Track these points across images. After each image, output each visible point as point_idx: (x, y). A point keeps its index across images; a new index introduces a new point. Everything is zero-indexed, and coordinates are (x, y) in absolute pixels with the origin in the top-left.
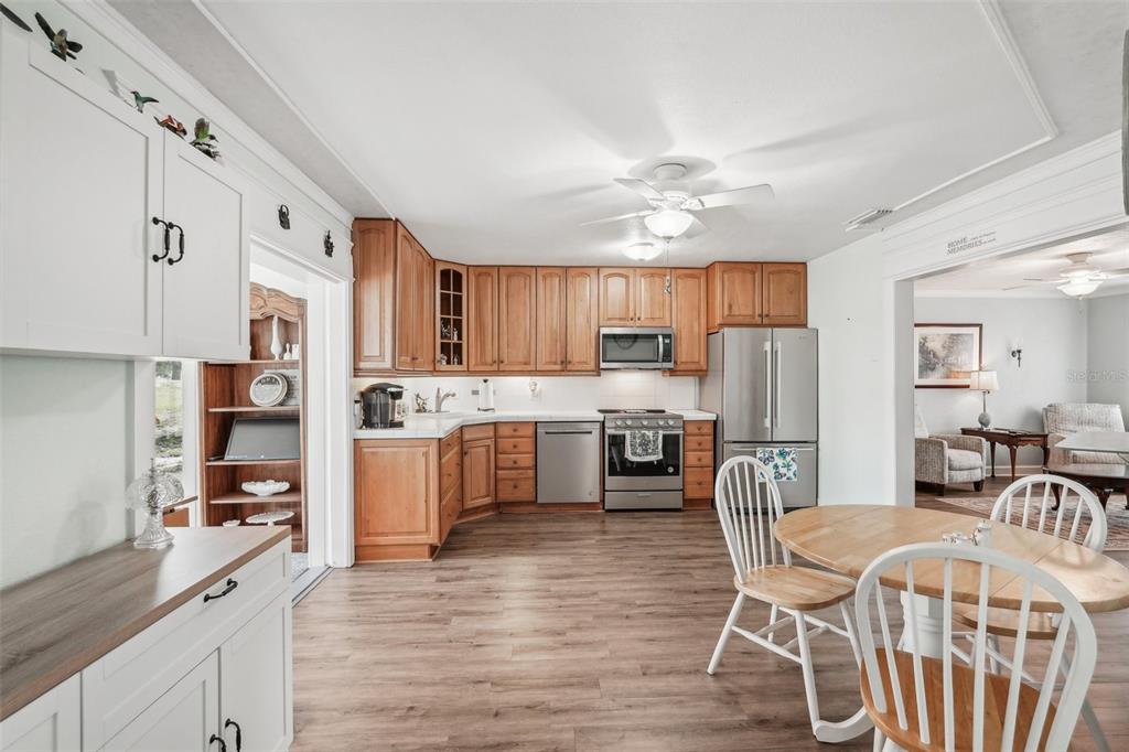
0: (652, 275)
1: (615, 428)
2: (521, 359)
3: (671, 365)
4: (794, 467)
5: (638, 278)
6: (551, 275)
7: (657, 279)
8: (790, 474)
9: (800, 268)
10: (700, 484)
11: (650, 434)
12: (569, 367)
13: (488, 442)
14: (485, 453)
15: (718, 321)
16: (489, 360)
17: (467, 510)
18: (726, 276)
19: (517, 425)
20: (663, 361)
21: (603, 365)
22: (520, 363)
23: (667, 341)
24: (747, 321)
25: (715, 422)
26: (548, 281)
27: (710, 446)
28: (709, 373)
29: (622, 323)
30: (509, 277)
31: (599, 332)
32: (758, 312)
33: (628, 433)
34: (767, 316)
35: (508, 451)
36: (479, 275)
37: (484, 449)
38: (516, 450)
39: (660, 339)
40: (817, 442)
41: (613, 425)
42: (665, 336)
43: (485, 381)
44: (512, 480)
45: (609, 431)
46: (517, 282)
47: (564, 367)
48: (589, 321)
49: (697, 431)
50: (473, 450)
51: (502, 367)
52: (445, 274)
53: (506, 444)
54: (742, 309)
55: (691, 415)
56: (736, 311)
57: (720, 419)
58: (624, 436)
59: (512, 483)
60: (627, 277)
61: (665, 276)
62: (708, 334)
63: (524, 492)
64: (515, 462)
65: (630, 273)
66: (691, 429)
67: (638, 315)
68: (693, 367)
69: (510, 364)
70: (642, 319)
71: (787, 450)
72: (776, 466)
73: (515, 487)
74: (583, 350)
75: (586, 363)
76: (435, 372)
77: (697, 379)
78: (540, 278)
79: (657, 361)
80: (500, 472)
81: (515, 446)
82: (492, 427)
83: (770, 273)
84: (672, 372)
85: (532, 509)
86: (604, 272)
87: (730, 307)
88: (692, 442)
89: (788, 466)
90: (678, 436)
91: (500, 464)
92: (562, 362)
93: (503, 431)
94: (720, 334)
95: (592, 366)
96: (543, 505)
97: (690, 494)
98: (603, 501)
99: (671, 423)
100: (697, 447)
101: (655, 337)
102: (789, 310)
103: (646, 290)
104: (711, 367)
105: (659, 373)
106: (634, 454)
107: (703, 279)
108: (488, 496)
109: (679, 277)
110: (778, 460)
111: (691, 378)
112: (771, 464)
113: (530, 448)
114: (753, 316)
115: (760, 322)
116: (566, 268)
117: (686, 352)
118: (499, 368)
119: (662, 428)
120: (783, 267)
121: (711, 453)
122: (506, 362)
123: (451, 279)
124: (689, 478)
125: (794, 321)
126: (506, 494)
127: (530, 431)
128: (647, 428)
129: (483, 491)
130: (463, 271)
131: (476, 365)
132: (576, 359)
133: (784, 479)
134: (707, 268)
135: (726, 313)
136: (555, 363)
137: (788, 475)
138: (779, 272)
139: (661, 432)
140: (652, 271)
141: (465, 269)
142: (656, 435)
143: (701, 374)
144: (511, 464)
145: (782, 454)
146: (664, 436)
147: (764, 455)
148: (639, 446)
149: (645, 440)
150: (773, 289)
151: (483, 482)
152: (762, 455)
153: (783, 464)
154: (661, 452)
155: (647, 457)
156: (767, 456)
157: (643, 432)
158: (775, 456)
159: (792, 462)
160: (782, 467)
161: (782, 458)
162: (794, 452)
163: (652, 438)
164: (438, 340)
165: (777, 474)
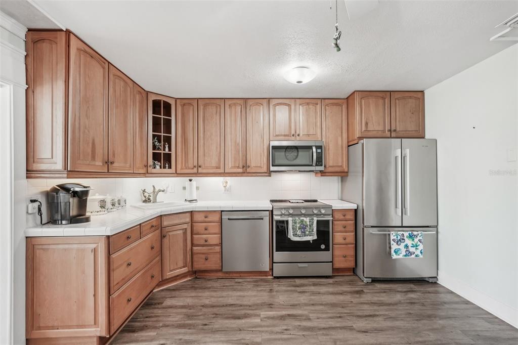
0: (308, 104)
1: (281, 215)
2: (214, 165)
3: (322, 168)
4: (421, 247)
5: (297, 106)
6: (235, 104)
7: (311, 106)
8: (418, 252)
9: (420, 95)
10: (345, 257)
11: (307, 220)
12: (248, 170)
13: (185, 226)
14: (182, 235)
15: (357, 135)
16: (191, 165)
17: (167, 279)
18: (363, 102)
19: (207, 213)
20: (316, 165)
21: (272, 168)
22: (213, 168)
23: (319, 151)
24: (380, 134)
25: (356, 211)
26: (233, 108)
27: (353, 228)
28: (349, 174)
29: (287, 138)
30: (205, 105)
31: (269, 144)
32: (387, 128)
33: (290, 219)
34: (395, 131)
35: (202, 232)
36: (184, 105)
37: (181, 232)
38: (206, 232)
39: (314, 149)
40: (437, 227)
41: (280, 213)
42: (317, 147)
43: (190, 180)
44: (203, 254)
45: (276, 218)
46: (212, 110)
47: (245, 170)
48: (262, 137)
49: (342, 217)
50: (170, 234)
51: (200, 170)
52: (156, 104)
53: (199, 227)
54: (375, 126)
55: (338, 205)
56: (370, 128)
57: (360, 208)
58: (287, 221)
59: (204, 256)
60: (289, 105)
61: (317, 104)
62: (349, 146)
63: (213, 263)
64: (206, 241)
65: (292, 102)
66: (338, 216)
67: (298, 133)
68: (338, 169)
69: (207, 168)
70: (301, 135)
71: (415, 233)
72: (407, 246)
73: (206, 259)
74: (257, 157)
75: (260, 167)
76: (147, 174)
77: (340, 178)
78: (227, 106)
79: (312, 165)
80: (195, 248)
81: (206, 229)
82: (188, 215)
83: (396, 99)
84: (323, 173)
85: (220, 274)
86: (273, 102)
87: (367, 124)
88: (339, 226)
89: (416, 246)
90: (328, 221)
91: (195, 242)
92: (243, 167)
93: (198, 217)
94: (360, 145)
95: (265, 169)
96: (227, 273)
97: (337, 265)
98: (272, 269)
99: (323, 211)
100: (343, 229)
101: (310, 147)
102: (411, 127)
103: (303, 115)
104: (351, 169)
105: (313, 174)
106: (295, 235)
107: (344, 107)
108: (184, 267)
109: (327, 105)
110: (409, 242)
111: (336, 178)
112: (403, 245)
113: (217, 230)
114: (384, 131)
115: (389, 136)
116: (246, 100)
117: (332, 158)
119: (317, 215)
120: (407, 94)
121: (354, 233)
122: (203, 166)
123: (163, 107)
124: (337, 253)
125: (415, 134)
126: (200, 265)
127: (216, 218)
128: (305, 215)
129: (181, 264)
130: (172, 102)
131: (181, 169)
132: (253, 164)
133: (413, 256)
134: (347, 98)
135: (364, 129)
136: (238, 167)
137: (416, 253)
138: (404, 98)
139: (315, 219)
140: (308, 101)
141: (174, 101)
142: (311, 221)
143: (343, 175)
144: (203, 242)
145: (411, 237)
146: (318, 221)
147: (397, 237)
148: (299, 229)
149: (304, 225)
150: (399, 111)
151: (180, 258)
152: (395, 237)
153: (412, 244)
154: (316, 234)
155: (305, 237)
156: (399, 238)
157: (301, 218)
158: (405, 238)
159: (419, 243)
160: (411, 247)
161: (411, 240)
162: (420, 235)
163: (308, 223)
164: (151, 151)
165: (408, 252)
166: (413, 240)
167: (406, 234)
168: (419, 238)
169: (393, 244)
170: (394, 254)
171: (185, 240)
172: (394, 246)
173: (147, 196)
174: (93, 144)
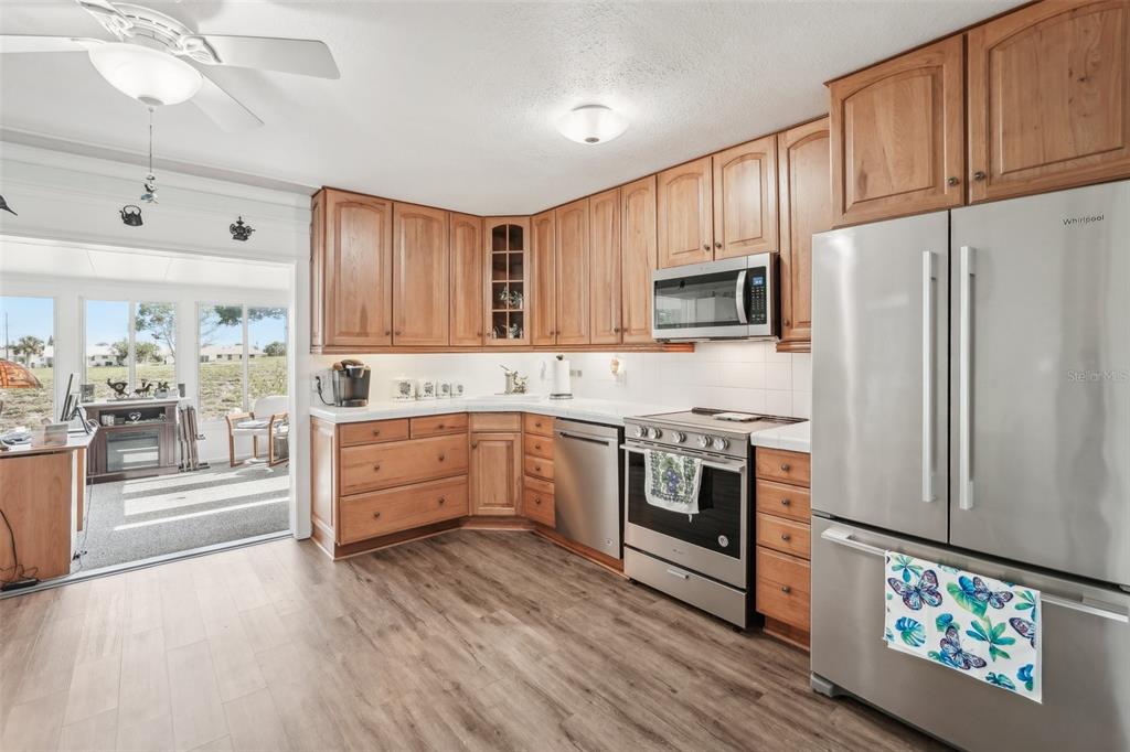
1: (635, 441)
2: (576, 328)
3: (764, 329)
5: (718, 171)
6: (604, 203)
7: (748, 163)
11: (680, 461)
12: (627, 338)
13: (510, 437)
14: (504, 450)
16: (548, 331)
19: (540, 418)
20: (751, 321)
21: (657, 334)
22: (575, 334)
23: (758, 281)
24: (916, 202)
26: (602, 212)
29: (691, 258)
30: (565, 217)
32: (951, 172)
33: (647, 452)
34: (980, 176)
35: (535, 452)
36: (541, 223)
37: (504, 444)
38: (539, 452)
42: (752, 272)
43: (560, 358)
44: (535, 491)
45: (629, 446)
46: (572, 223)
47: (619, 337)
48: (648, 263)
49: (781, 473)
50: (485, 444)
51: (560, 342)
52: (498, 233)
53: (530, 442)
56: (877, 187)
58: (643, 457)
59: (536, 496)
60: (699, 175)
61: (765, 152)
63: (545, 513)
64: (538, 469)
65: (705, 165)
66: (770, 466)
67: (716, 240)
69: (570, 336)
70: (726, 245)
71: (995, 586)
73: (539, 503)
74: (640, 310)
75: (646, 331)
76: (483, 347)
78: (593, 211)
79: (737, 323)
81: (539, 448)
82: (518, 418)
83: (990, 50)
86: (666, 178)
88: (772, 495)
89: (996, 640)
90: (738, 476)
91: (527, 469)
97: (765, 608)
98: (622, 560)
100: (784, 510)
101: (734, 277)
106: (658, 493)
108: (509, 505)
109: (792, 147)
112: (930, 613)
113: (551, 453)
114: (933, 188)
115: (959, 199)
116: (621, 188)
118: (556, 342)
119: (702, 453)
123: (508, 235)
124: (765, 572)
126: (531, 509)
127: (550, 429)
128: (677, 449)
129: (502, 498)
130: (525, 224)
132: (633, 325)
133: (978, 674)
135: (853, 198)
139: (698, 463)
141: (527, 220)
142: (689, 466)
144: (535, 471)
146: (703, 470)
147: (906, 577)
148: (664, 479)
149: (673, 472)
150: (1007, 93)
151: (502, 487)
152: (899, 575)
153: (974, 624)
154: (696, 500)
155: (676, 503)
156: (914, 581)
157: (669, 455)
158: (942, 589)
159: (1010, 632)
160: (969, 633)
161: (971, 607)
162: (1018, 600)
163: (682, 470)
164: (489, 310)
165: (951, 650)
166: (981, 610)
167: (948, 577)
168: (1010, 610)
169: (890, 598)
170: (897, 634)
171: (510, 460)
172: (896, 609)
173: (520, 383)
174: (364, 311)
